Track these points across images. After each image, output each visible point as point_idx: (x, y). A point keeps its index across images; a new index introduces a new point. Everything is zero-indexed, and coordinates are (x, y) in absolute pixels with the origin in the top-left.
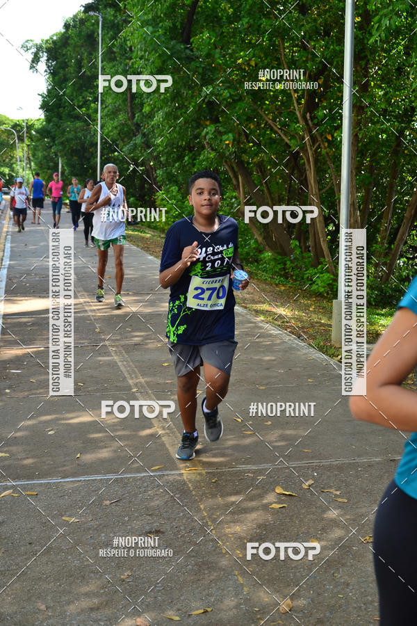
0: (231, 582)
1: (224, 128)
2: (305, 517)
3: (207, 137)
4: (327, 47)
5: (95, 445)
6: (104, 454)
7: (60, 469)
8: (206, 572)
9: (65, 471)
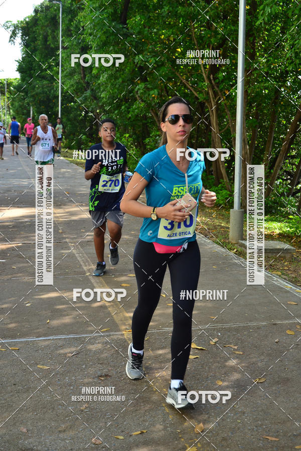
0: (160, 412)
1: (151, 85)
2: (213, 365)
3: (139, 92)
4: (225, 27)
5: (60, 314)
6: (67, 320)
7: (35, 331)
8: (142, 404)
9: (38, 332)
